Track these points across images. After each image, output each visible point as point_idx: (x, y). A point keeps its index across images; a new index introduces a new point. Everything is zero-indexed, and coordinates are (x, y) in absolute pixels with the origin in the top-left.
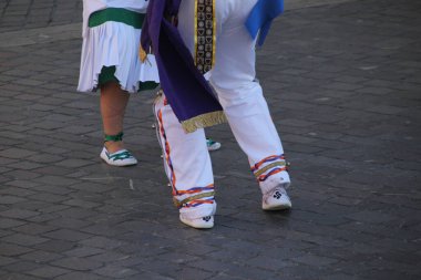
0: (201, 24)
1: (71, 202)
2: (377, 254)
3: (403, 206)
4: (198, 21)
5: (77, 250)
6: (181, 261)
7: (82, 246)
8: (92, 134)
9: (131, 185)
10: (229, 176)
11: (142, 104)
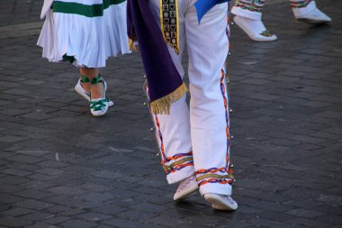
0: (166, 15)
1: (7, 171)
2: (255, 213)
3: (276, 175)
4: (164, 12)
5: (12, 210)
6: (97, 219)
7: (16, 207)
8: (25, 116)
9: (57, 157)
10: (136, 150)
11: (66, 91)
